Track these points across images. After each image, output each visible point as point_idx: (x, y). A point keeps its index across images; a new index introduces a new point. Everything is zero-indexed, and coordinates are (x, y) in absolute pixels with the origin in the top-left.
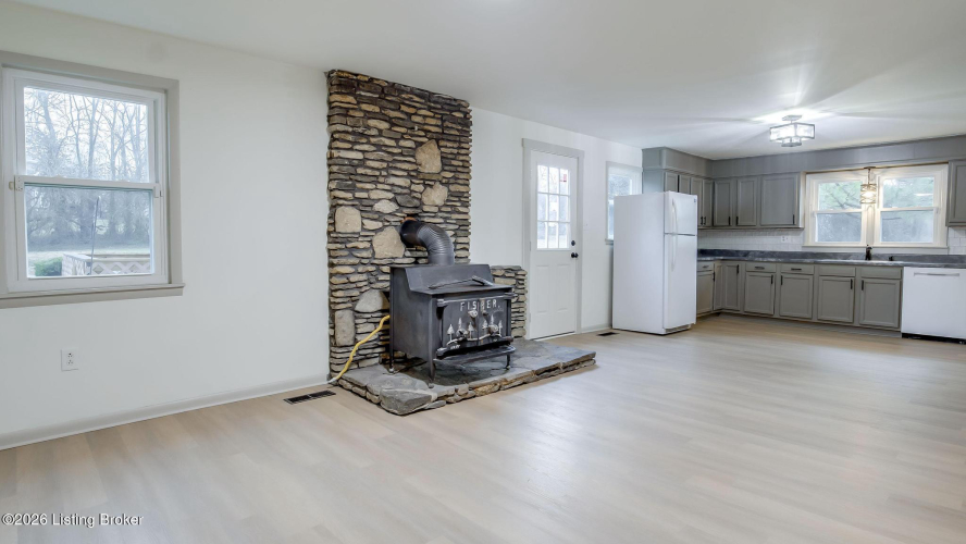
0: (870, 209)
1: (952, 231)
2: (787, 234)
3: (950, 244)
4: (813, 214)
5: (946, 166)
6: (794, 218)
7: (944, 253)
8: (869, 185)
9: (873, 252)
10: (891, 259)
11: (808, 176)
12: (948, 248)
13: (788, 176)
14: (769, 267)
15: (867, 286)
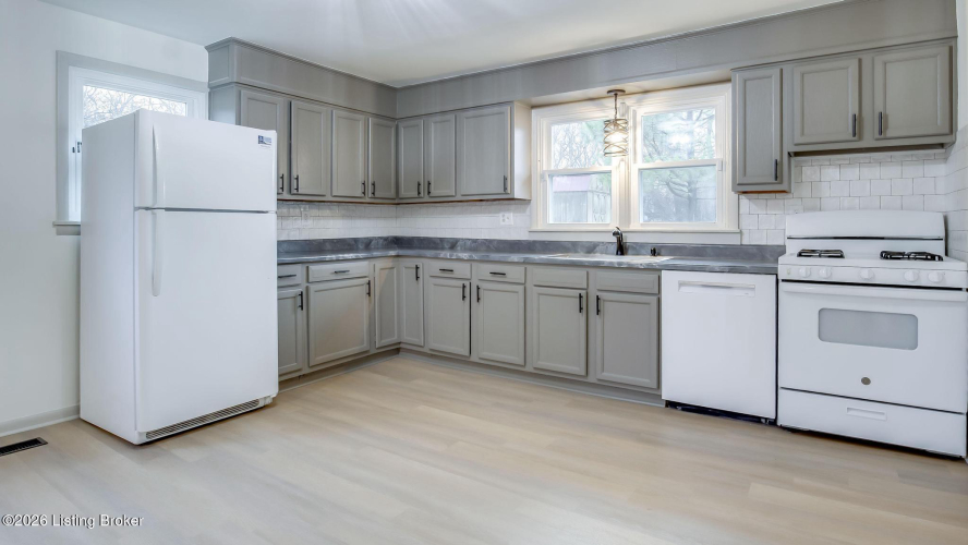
0: (623, 164)
1: (744, 200)
2: (508, 210)
3: (744, 226)
4: (542, 177)
5: (728, 86)
6: (506, 181)
7: (735, 241)
8: (615, 122)
9: (629, 239)
10: (654, 253)
11: (534, 111)
12: (741, 233)
13: (496, 109)
14: (462, 269)
15: (607, 308)
